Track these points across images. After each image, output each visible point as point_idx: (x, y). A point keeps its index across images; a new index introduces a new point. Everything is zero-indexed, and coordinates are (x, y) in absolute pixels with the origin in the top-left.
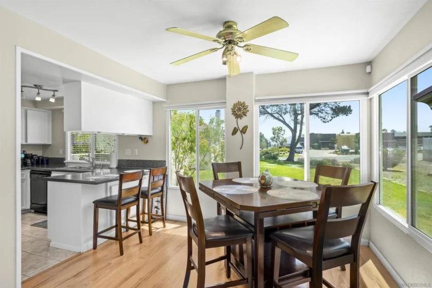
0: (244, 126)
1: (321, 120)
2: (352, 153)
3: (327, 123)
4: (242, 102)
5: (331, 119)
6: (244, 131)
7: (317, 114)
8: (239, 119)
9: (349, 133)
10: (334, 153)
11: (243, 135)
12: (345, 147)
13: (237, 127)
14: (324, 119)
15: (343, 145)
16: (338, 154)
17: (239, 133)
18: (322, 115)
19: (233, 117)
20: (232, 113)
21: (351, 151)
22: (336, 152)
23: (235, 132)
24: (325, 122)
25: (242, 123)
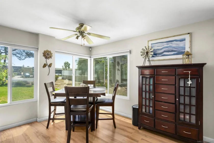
0: (51, 63)
1: (18, 58)
2: (31, 77)
3: (22, 60)
4: (49, 51)
5: (25, 58)
6: (50, 66)
7: (15, 55)
8: (47, 59)
9: (29, 67)
10: (21, 78)
11: (50, 68)
12: (27, 74)
13: (46, 63)
14: (20, 58)
15: (27, 73)
16: (24, 78)
17: (47, 67)
18: (19, 56)
19: (44, 58)
20: (43, 55)
21: (31, 76)
22: (23, 77)
23: (45, 66)
24: (21, 60)
25: (49, 61)
